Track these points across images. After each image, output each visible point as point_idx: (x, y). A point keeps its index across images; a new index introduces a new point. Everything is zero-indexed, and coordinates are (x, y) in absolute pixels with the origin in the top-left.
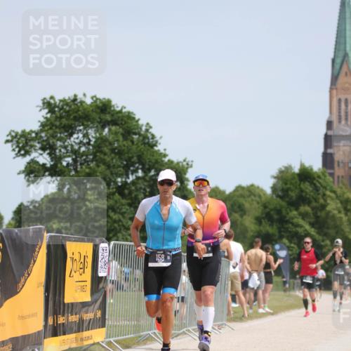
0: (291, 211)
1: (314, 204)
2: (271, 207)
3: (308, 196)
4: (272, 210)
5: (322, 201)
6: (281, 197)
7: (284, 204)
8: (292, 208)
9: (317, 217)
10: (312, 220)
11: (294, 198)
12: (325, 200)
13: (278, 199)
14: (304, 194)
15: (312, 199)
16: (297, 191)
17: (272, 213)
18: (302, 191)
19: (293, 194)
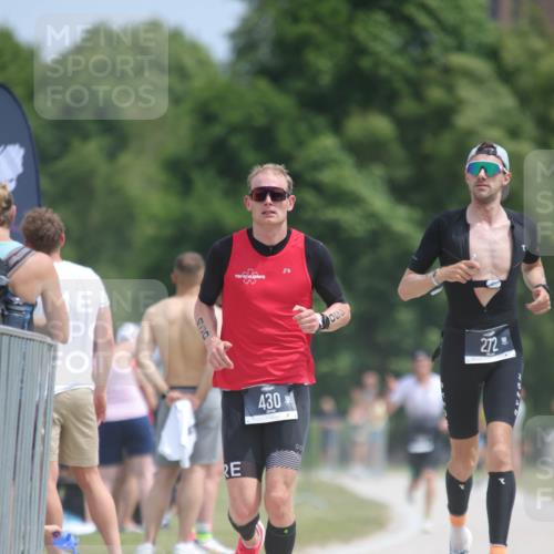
0: (314, 132)
1: (408, 107)
2: (234, 116)
3: (384, 71)
4: (234, 129)
5: (436, 94)
6: (276, 76)
7: (282, 102)
8: (320, 121)
9: (420, 160)
10: (403, 173)
11: (326, 80)
12: (450, 88)
13: (263, 85)
14: (366, 63)
15: (399, 85)
16: (341, 48)
17: (235, 141)
18: (359, 50)
19: (324, 65)
